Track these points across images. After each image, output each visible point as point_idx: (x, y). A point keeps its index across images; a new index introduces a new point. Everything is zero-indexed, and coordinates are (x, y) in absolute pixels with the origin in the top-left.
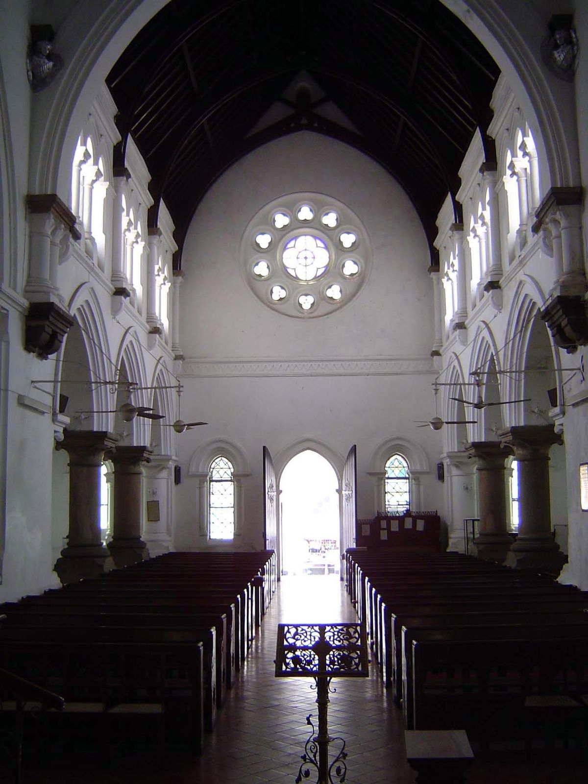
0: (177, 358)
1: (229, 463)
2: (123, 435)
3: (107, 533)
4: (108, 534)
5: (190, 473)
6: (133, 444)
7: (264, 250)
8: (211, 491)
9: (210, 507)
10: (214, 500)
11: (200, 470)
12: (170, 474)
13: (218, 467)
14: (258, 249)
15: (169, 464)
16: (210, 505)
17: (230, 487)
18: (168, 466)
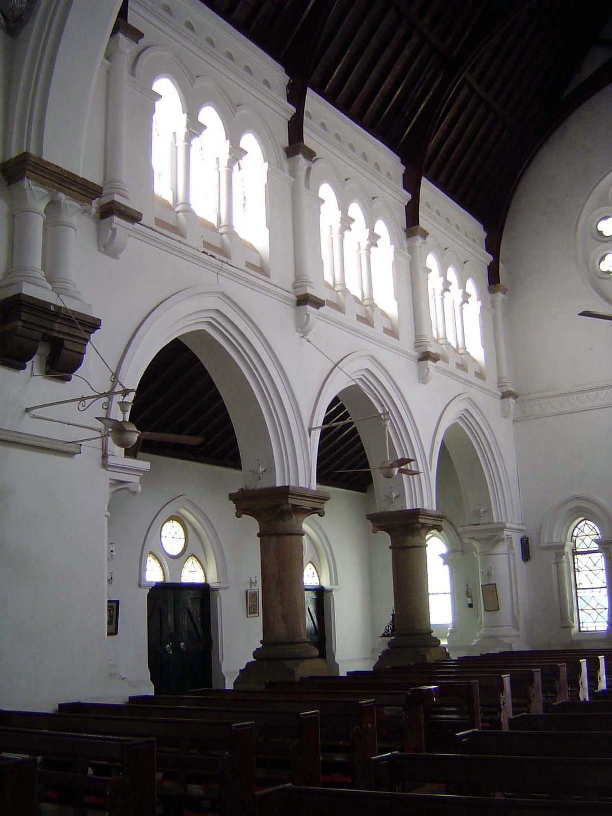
0: (505, 395)
1: (596, 528)
2: (391, 497)
3: (450, 628)
4: (450, 630)
5: (541, 545)
6: (406, 508)
7: (607, 239)
8: (576, 567)
9: (577, 589)
10: (582, 579)
11: (555, 540)
12: (511, 547)
13: (582, 534)
14: (600, 239)
15: (503, 534)
16: (576, 585)
17: (599, 560)
18: (503, 536)
